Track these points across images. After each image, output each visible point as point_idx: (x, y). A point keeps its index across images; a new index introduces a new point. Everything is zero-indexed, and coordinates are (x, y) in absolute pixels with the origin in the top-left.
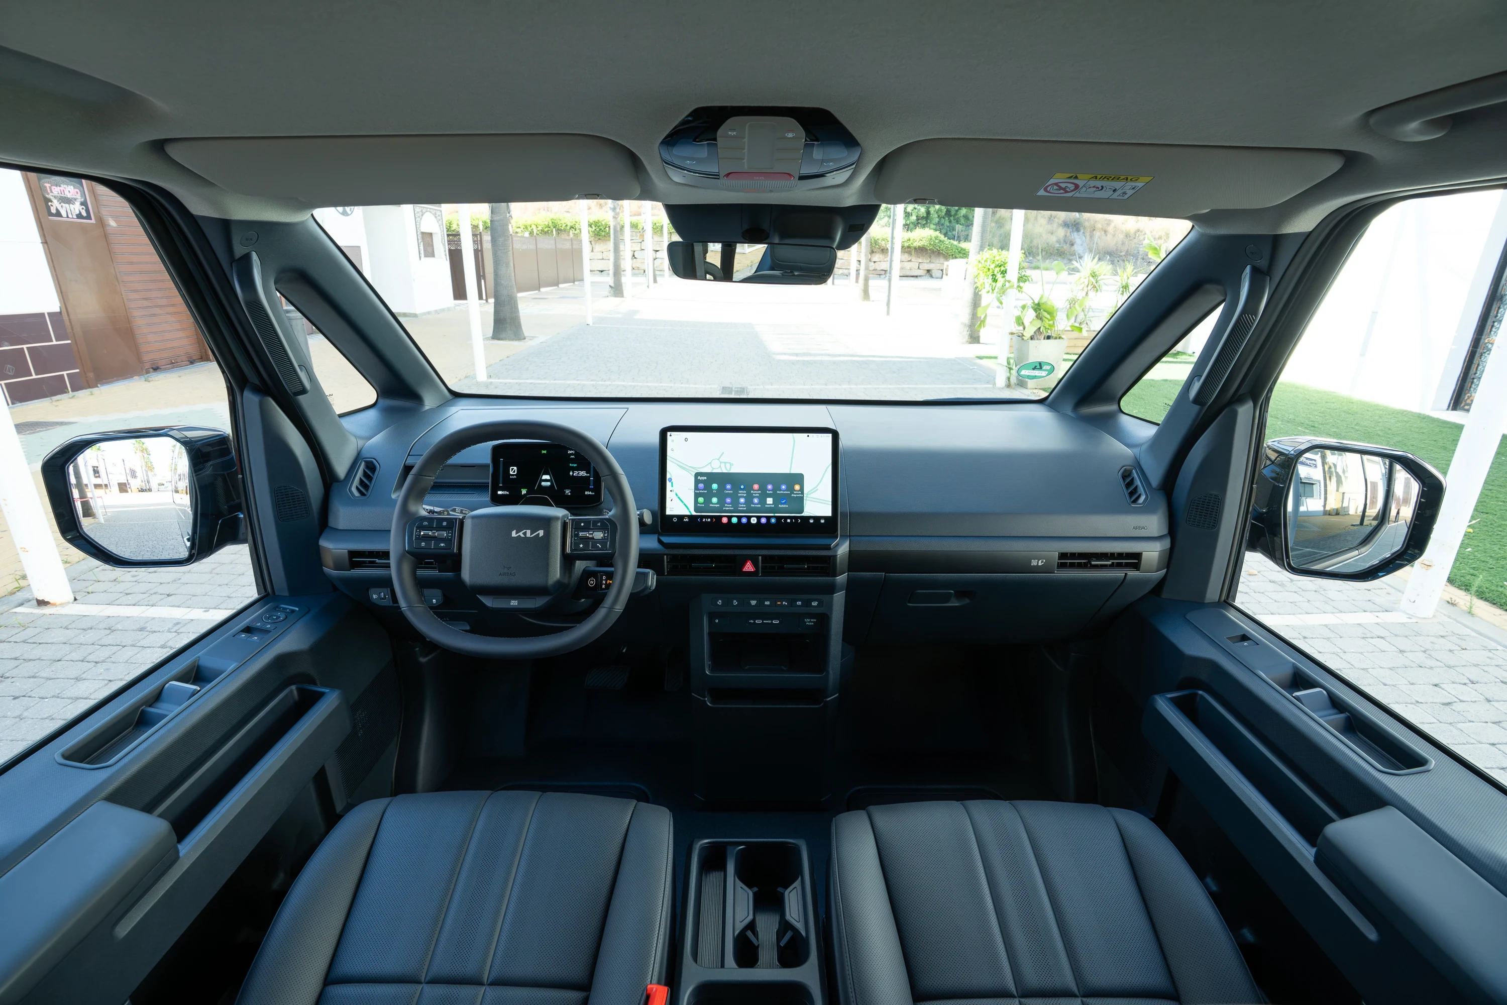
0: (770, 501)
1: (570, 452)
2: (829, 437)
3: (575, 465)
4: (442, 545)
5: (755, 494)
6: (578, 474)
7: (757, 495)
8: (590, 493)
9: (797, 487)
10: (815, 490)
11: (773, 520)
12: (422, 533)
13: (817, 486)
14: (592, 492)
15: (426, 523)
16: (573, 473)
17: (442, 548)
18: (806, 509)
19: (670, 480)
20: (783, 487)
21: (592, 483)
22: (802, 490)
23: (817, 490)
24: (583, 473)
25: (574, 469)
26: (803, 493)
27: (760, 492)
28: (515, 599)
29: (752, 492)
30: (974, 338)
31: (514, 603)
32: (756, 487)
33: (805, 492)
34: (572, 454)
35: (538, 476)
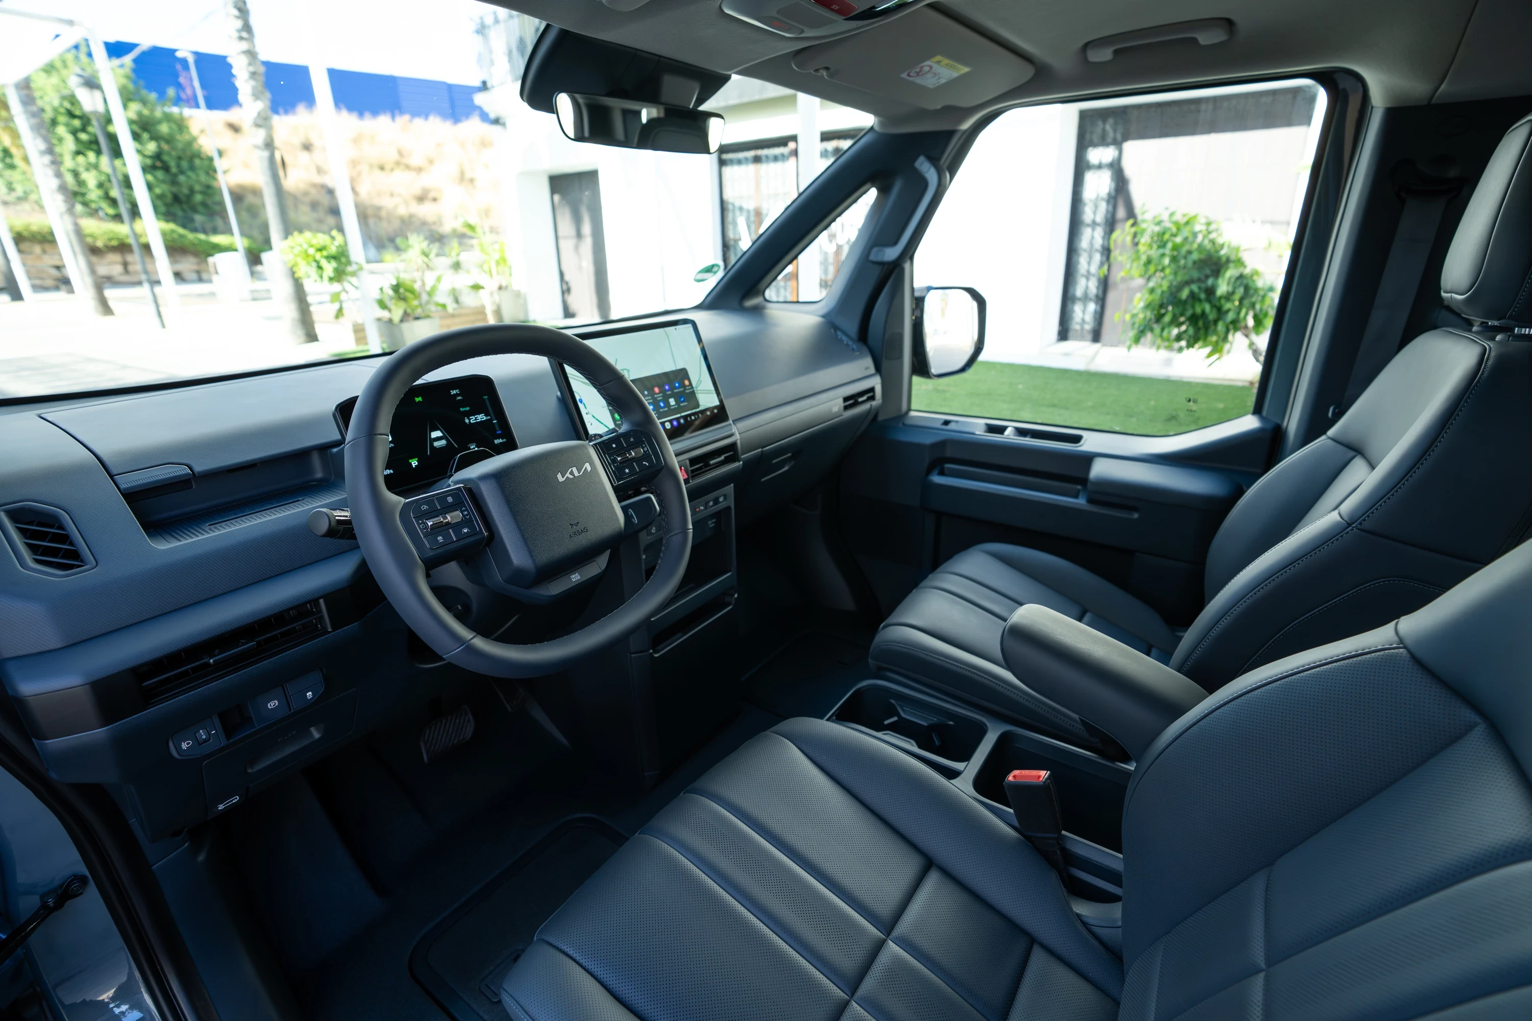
0: (672, 401)
1: (453, 392)
2: (690, 326)
3: (468, 409)
4: (466, 531)
5: (659, 397)
6: (476, 419)
7: (661, 398)
8: (501, 441)
9: (687, 382)
10: (700, 382)
11: (682, 421)
12: (430, 524)
13: (700, 378)
14: (502, 439)
15: (425, 507)
16: (470, 420)
17: (468, 535)
18: (701, 403)
19: (581, 401)
20: (677, 385)
21: (497, 428)
22: (691, 384)
23: (701, 381)
24: (481, 417)
25: (468, 414)
26: (692, 388)
27: (661, 395)
28: (573, 572)
29: (656, 396)
30: (312, 337)
31: (576, 578)
32: (657, 390)
33: (694, 385)
34: (457, 395)
35: (425, 436)
